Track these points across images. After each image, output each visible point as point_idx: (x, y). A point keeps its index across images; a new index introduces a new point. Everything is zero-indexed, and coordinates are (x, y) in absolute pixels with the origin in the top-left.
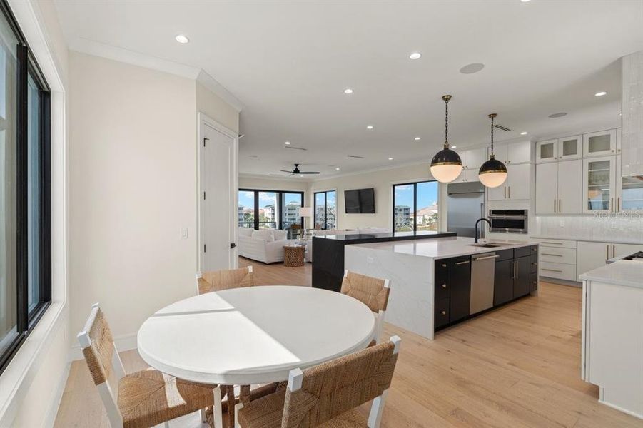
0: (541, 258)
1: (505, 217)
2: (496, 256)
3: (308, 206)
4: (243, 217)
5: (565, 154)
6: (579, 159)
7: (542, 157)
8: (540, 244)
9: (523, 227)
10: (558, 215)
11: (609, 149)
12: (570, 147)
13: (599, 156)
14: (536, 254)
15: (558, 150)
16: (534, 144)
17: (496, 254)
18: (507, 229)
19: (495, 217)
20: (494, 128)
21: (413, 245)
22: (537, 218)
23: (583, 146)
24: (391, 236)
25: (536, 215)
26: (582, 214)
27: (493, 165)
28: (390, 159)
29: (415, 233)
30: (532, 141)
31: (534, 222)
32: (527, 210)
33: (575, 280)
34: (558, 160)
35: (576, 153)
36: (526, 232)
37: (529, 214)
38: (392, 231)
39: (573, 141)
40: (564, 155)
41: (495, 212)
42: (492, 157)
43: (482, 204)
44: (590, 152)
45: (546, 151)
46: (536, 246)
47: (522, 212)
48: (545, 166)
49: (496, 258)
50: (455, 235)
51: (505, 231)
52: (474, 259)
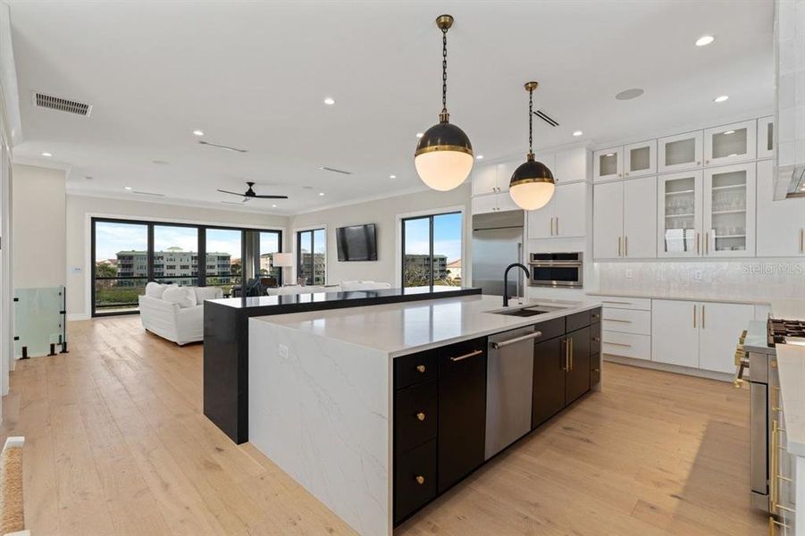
0: (605, 326)
1: (551, 263)
2: (536, 334)
3: (289, 251)
4: (229, 270)
5: (633, 168)
6: (652, 176)
7: (602, 174)
8: (605, 305)
9: (575, 279)
10: (622, 260)
11: (693, 160)
12: (639, 158)
13: (679, 171)
14: (599, 322)
15: (623, 164)
16: (591, 153)
17: (536, 330)
18: (554, 282)
19: (539, 263)
20: (534, 116)
21: (428, 308)
22: (596, 264)
23: (657, 156)
24: (400, 294)
25: (594, 260)
26: (657, 259)
27: (532, 171)
28: (393, 177)
29: (431, 289)
30: (587, 149)
31: (591, 271)
32: (581, 253)
33: (649, 359)
34: (624, 178)
35: (648, 167)
36: (580, 286)
37: (585, 259)
38: (400, 287)
39: (645, 148)
40: (632, 170)
41: (538, 257)
42: (531, 157)
43: (520, 244)
44: (667, 165)
45: (607, 165)
46: (599, 310)
47: (574, 256)
48: (607, 187)
49: (536, 338)
50: (478, 292)
51: (551, 285)
52: (494, 345)
